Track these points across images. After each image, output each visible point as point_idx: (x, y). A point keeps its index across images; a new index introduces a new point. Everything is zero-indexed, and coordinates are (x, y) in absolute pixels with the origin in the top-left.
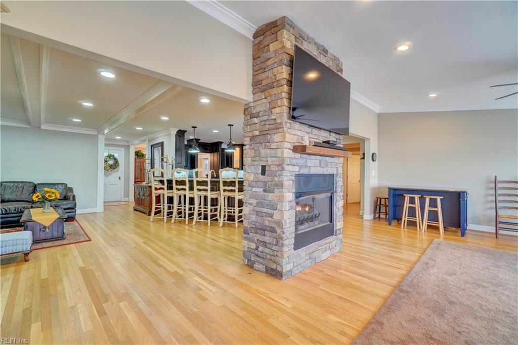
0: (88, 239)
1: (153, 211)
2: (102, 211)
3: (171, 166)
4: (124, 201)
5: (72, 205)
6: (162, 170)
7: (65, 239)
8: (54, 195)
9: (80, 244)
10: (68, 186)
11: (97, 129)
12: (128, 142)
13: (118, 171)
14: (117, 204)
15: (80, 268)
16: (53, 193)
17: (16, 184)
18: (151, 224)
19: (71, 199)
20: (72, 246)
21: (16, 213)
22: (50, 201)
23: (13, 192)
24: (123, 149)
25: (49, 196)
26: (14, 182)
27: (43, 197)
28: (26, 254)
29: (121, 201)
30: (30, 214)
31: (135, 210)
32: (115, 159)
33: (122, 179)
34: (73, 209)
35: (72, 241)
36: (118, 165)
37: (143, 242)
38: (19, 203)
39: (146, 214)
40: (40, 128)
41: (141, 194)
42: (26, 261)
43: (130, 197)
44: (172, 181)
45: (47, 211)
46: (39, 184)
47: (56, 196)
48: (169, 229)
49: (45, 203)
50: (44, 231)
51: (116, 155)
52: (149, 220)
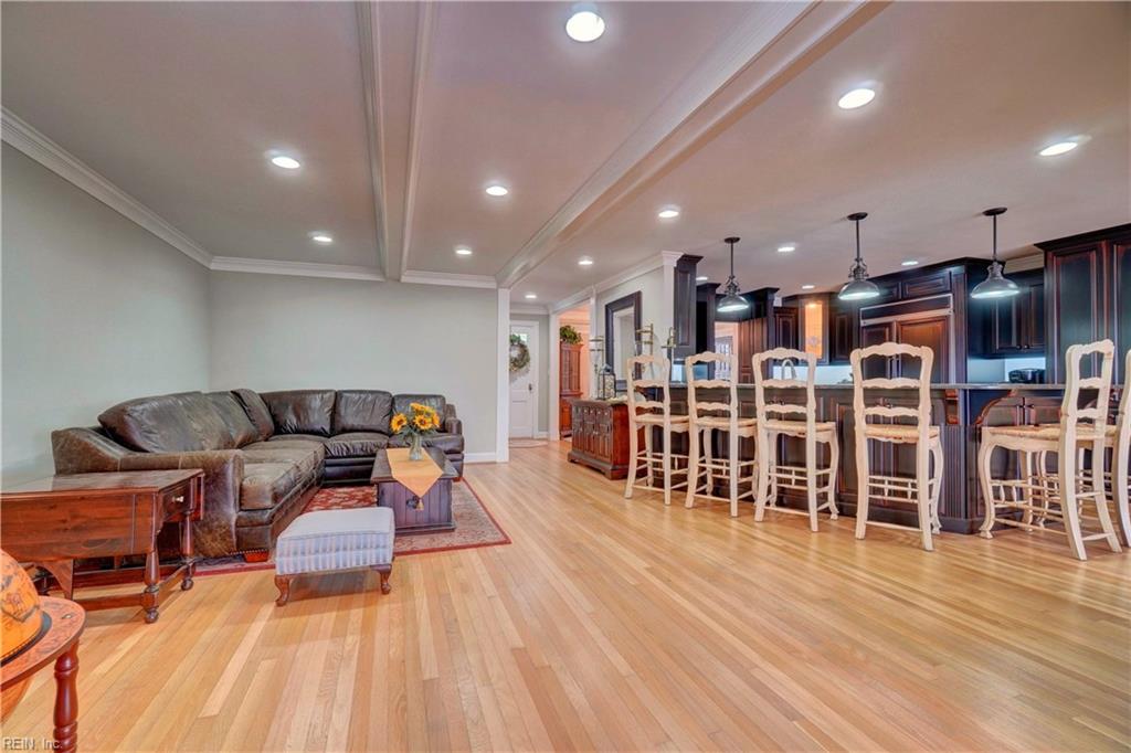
0: (503, 539)
1: (633, 468)
2: (507, 459)
3: (665, 350)
4: (539, 439)
5: (457, 444)
6: (639, 360)
7: (453, 530)
8: (430, 420)
9: (488, 548)
10: (447, 402)
11: (495, 275)
12: (545, 306)
13: (527, 371)
14: (528, 444)
15: (514, 650)
16: (428, 414)
17: (363, 396)
18: (629, 504)
19: (455, 431)
20: (472, 554)
21: (364, 456)
22: (422, 432)
23: (357, 412)
24: (536, 324)
25: (421, 421)
26: (361, 392)
27: (411, 425)
28: (385, 574)
29: (532, 439)
30: (387, 461)
31: (572, 461)
32: (522, 346)
33: (536, 389)
34: (459, 453)
35: (470, 541)
36: (528, 360)
37: (647, 569)
38: (369, 435)
39: (604, 474)
40: (399, 280)
41: (590, 423)
42: (385, 592)
43: (551, 432)
44: (685, 389)
45: (418, 456)
46: (399, 396)
47: (433, 422)
48: (680, 524)
49: (413, 437)
50: (415, 507)
51: (524, 338)
52: (622, 493)
